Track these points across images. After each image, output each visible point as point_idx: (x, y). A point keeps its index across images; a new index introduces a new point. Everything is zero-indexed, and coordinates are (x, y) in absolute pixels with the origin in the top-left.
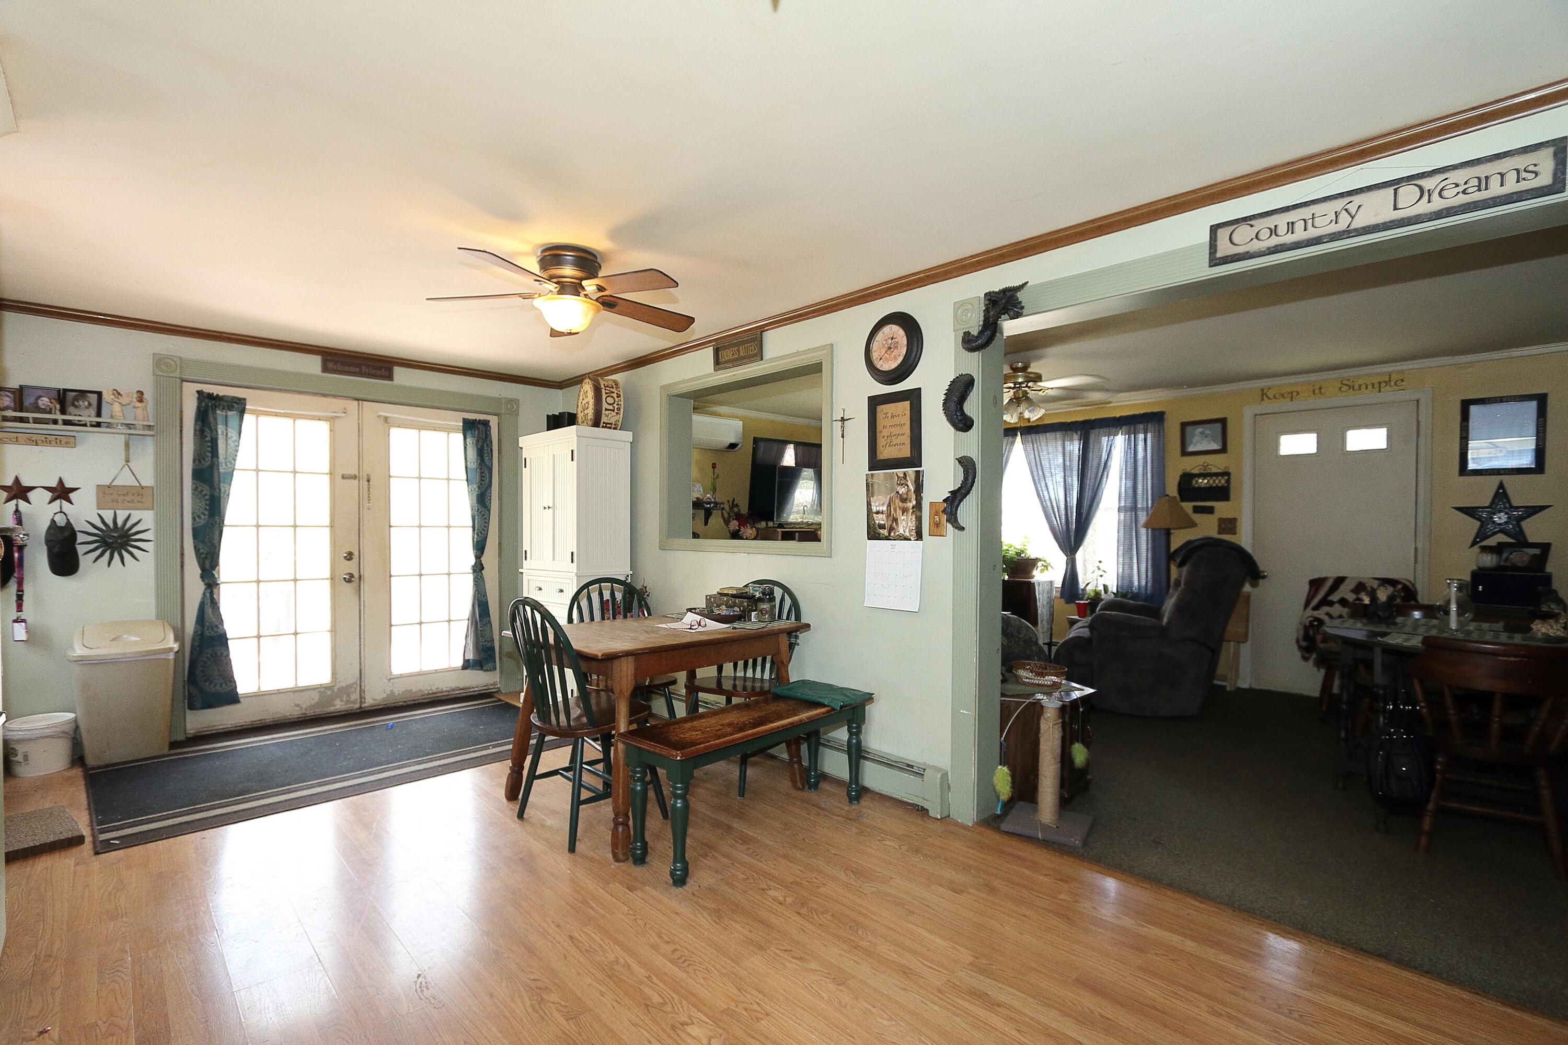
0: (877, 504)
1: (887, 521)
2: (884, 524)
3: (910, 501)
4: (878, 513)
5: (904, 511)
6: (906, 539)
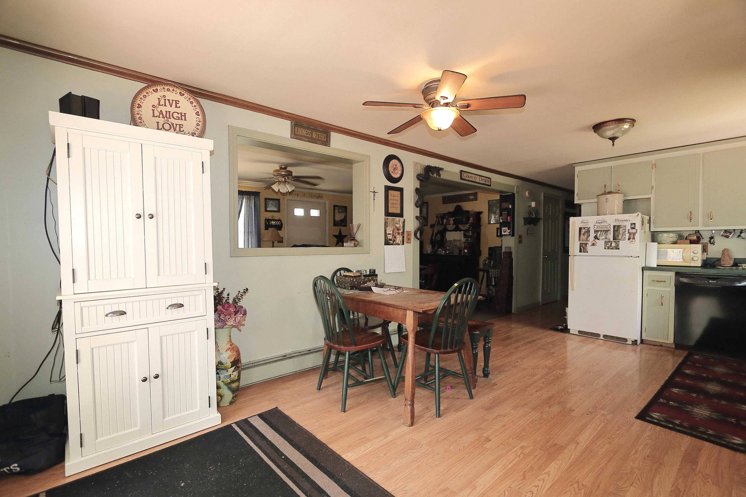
0: (389, 231)
1: (392, 237)
2: (391, 239)
3: (400, 230)
4: (389, 234)
5: (399, 234)
6: (399, 244)
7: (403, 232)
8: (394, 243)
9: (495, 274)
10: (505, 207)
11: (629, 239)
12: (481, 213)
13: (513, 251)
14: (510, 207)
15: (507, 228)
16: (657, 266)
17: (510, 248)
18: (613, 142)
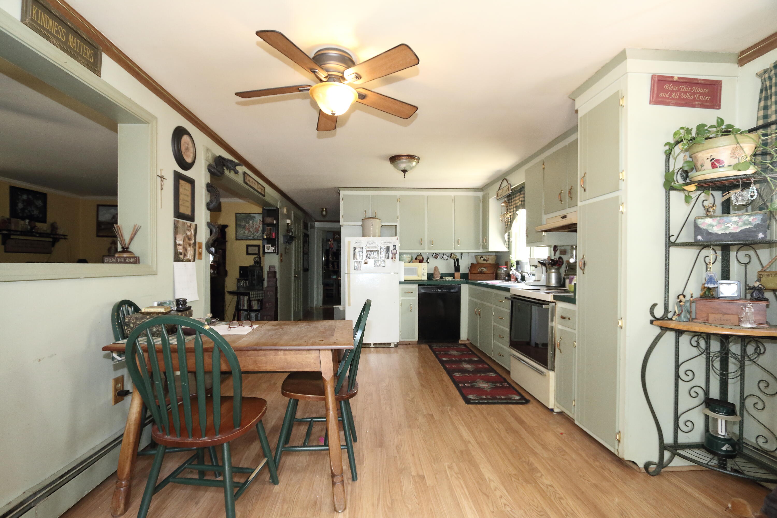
1: (182, 249)
2: (182, 252)
3: (192, 240)
5: (190, 245)
6: (190, 261)
7: (195, 244)
8: (185, 258)
9: (262, 296)
10: (268, 222)
11: (392, 258)
12: (226, 226)
13: (277, 270)
14: (275, 222)
15: (270, 245)
16: (404, 280)
17: (274, 267)
18: (405, 174)
